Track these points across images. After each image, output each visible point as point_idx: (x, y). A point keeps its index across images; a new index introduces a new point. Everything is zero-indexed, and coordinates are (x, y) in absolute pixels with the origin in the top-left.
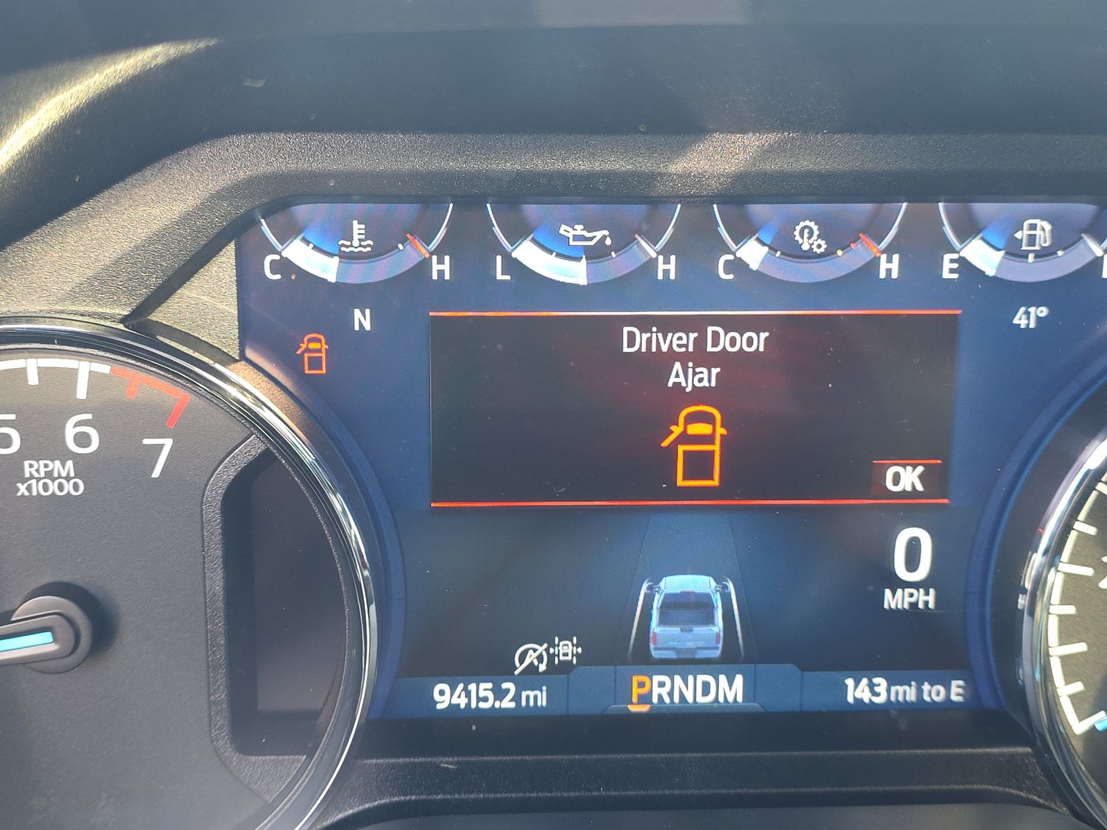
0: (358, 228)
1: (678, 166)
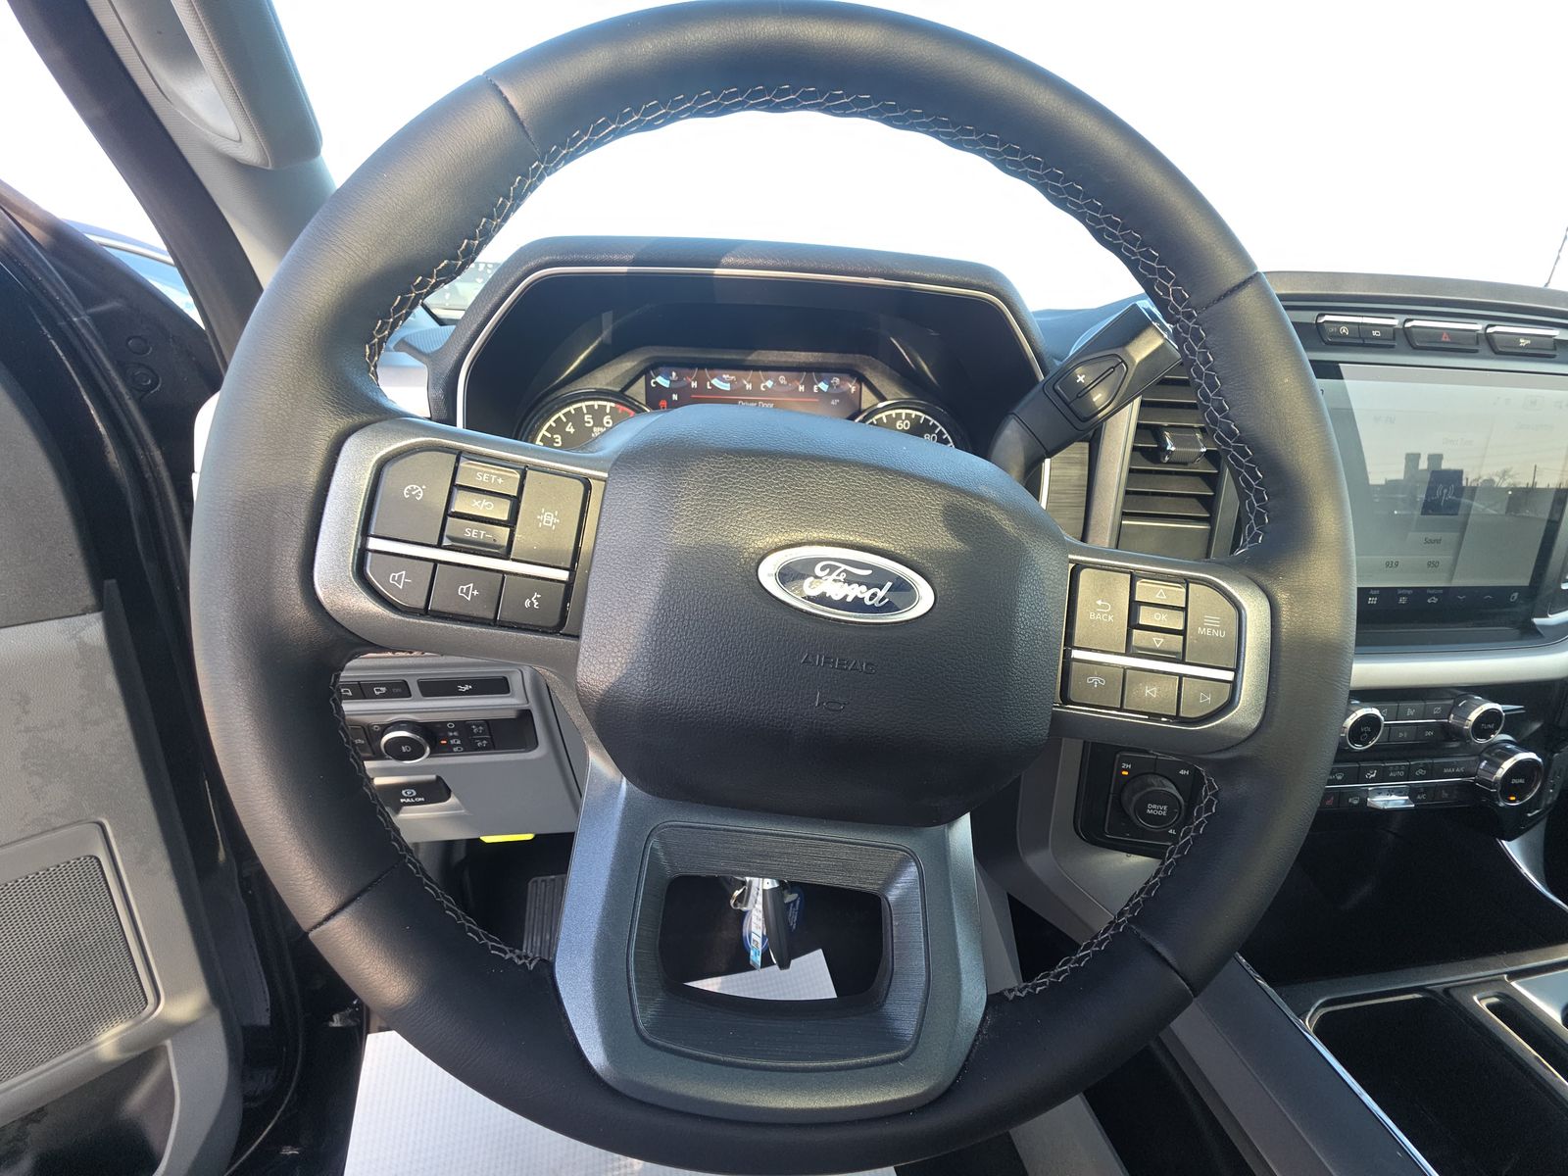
0: (674, 374)
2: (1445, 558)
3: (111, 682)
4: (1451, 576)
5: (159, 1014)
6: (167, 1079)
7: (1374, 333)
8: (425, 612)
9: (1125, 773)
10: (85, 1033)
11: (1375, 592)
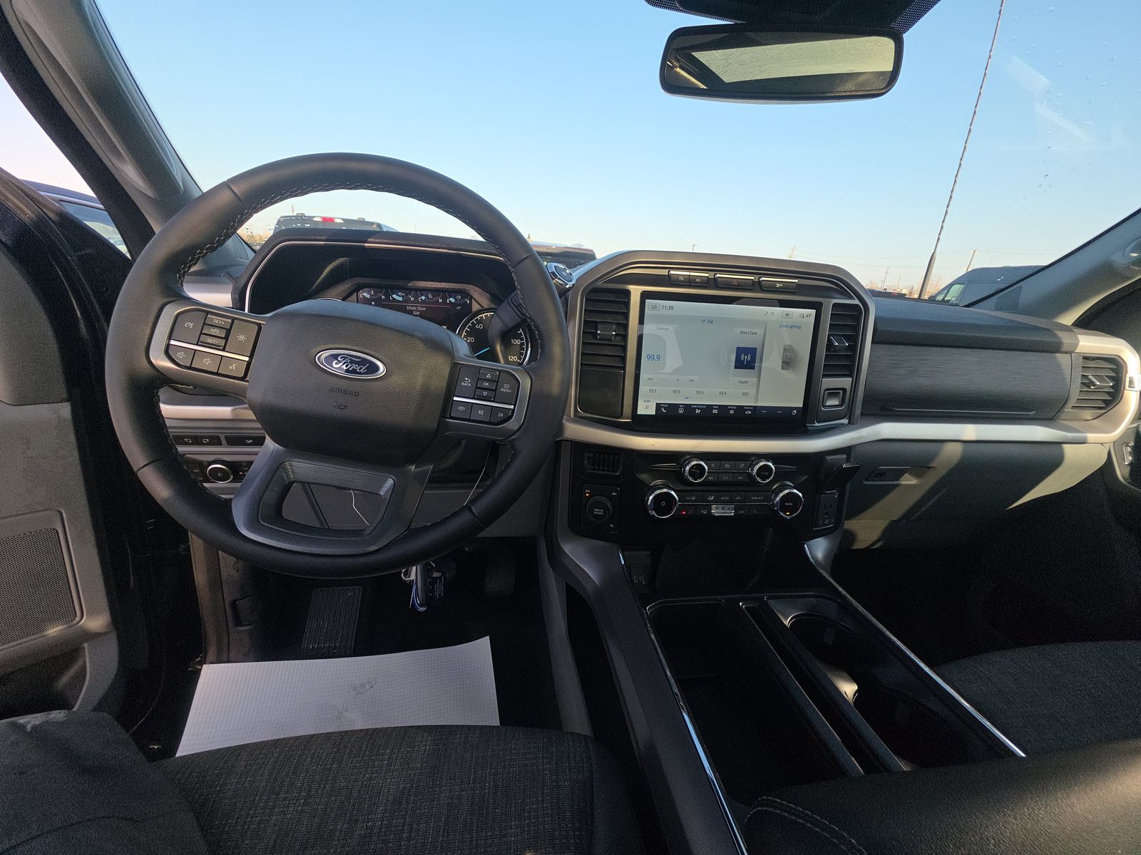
0: (369, 291)
1: (409, 285)
2: (752, 391)
3: (72, 438)
4: (757, 402)
5: (83, 624)
6: (84, 668)
7: (697, 280)
8: (190, 368)
9: (587, 495)
10: (40, 627)
11: (716, 407)
